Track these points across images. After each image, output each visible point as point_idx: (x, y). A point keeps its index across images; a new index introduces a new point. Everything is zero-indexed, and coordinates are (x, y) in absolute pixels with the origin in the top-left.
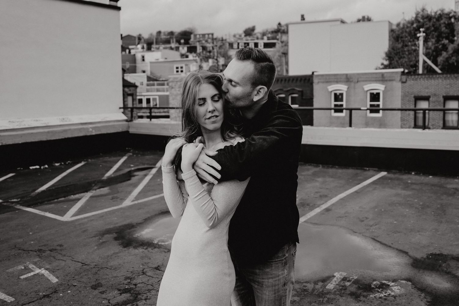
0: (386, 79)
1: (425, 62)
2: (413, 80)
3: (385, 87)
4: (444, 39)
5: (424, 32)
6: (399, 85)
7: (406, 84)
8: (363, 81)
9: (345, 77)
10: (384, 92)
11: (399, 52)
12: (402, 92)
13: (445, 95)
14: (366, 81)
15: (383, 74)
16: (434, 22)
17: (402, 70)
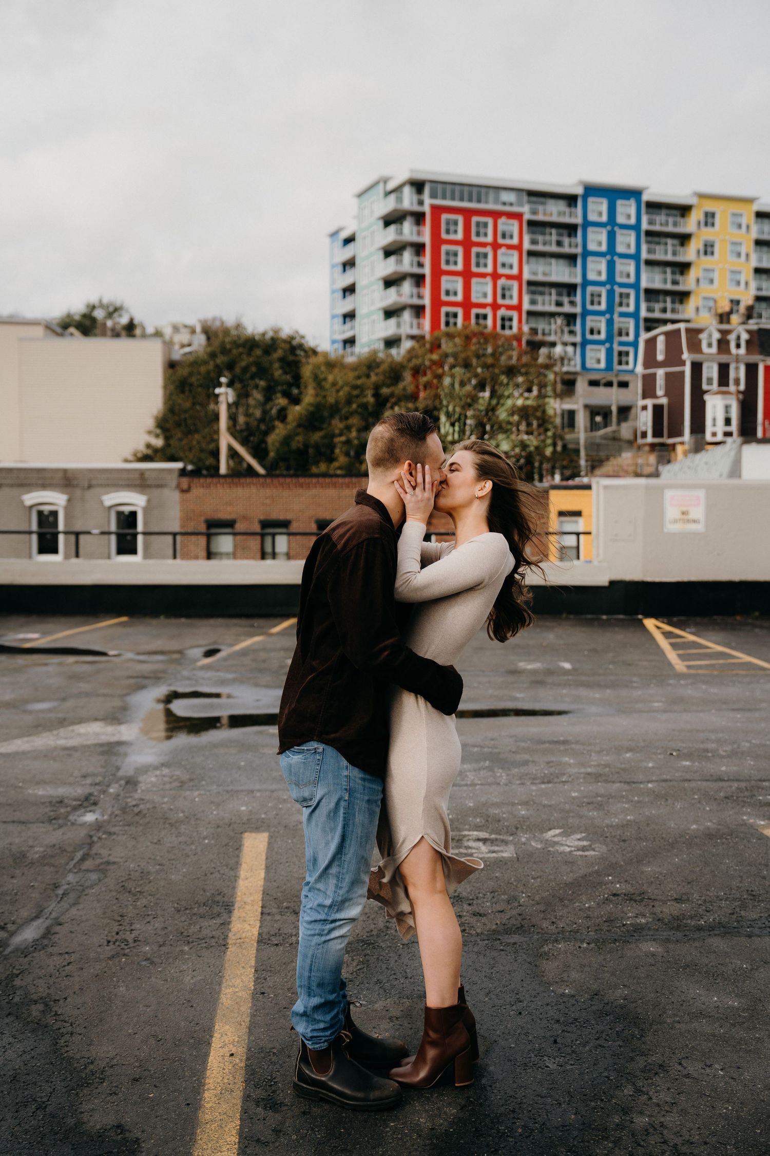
0: (149, 482)
1: (230, 448)
2: (203, 487)
3: (149, 501)
4: (279, 395)
5: (230, 385)
6: (176, 496)
7: (188, 495)
8: (102, 486)
9: (60, 475)
10: (146, 510)
11: (185, 420)
12: (181, 511)
13: (262, 517)
14: (108, 485)
15: (142, 473)
16: (258, 357)
17: (180, 465)
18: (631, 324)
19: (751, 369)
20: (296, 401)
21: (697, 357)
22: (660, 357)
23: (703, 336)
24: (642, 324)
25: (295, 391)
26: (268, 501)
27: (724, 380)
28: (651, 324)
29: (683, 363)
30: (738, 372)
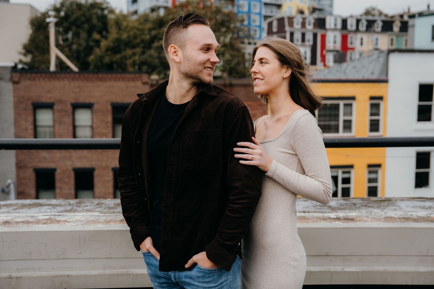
1: (58, 58)
2: (29, 80)
4: (95, 33)
5: (55, 17)
6: (9, 86)
7: (18, 86)
12: (14, 96)
13: (73, 101)
18: (257, 18)
19: (315, 36)
20: (106, 38)
21: (292, 30)
22: (275, 29)
23: (295, 21)
24: (263, 18)
25: (104, 33)
26: (77, 90)
27: (303, 40)
28: (266, 17)
29: (285, 32)
30: (309, 37)
